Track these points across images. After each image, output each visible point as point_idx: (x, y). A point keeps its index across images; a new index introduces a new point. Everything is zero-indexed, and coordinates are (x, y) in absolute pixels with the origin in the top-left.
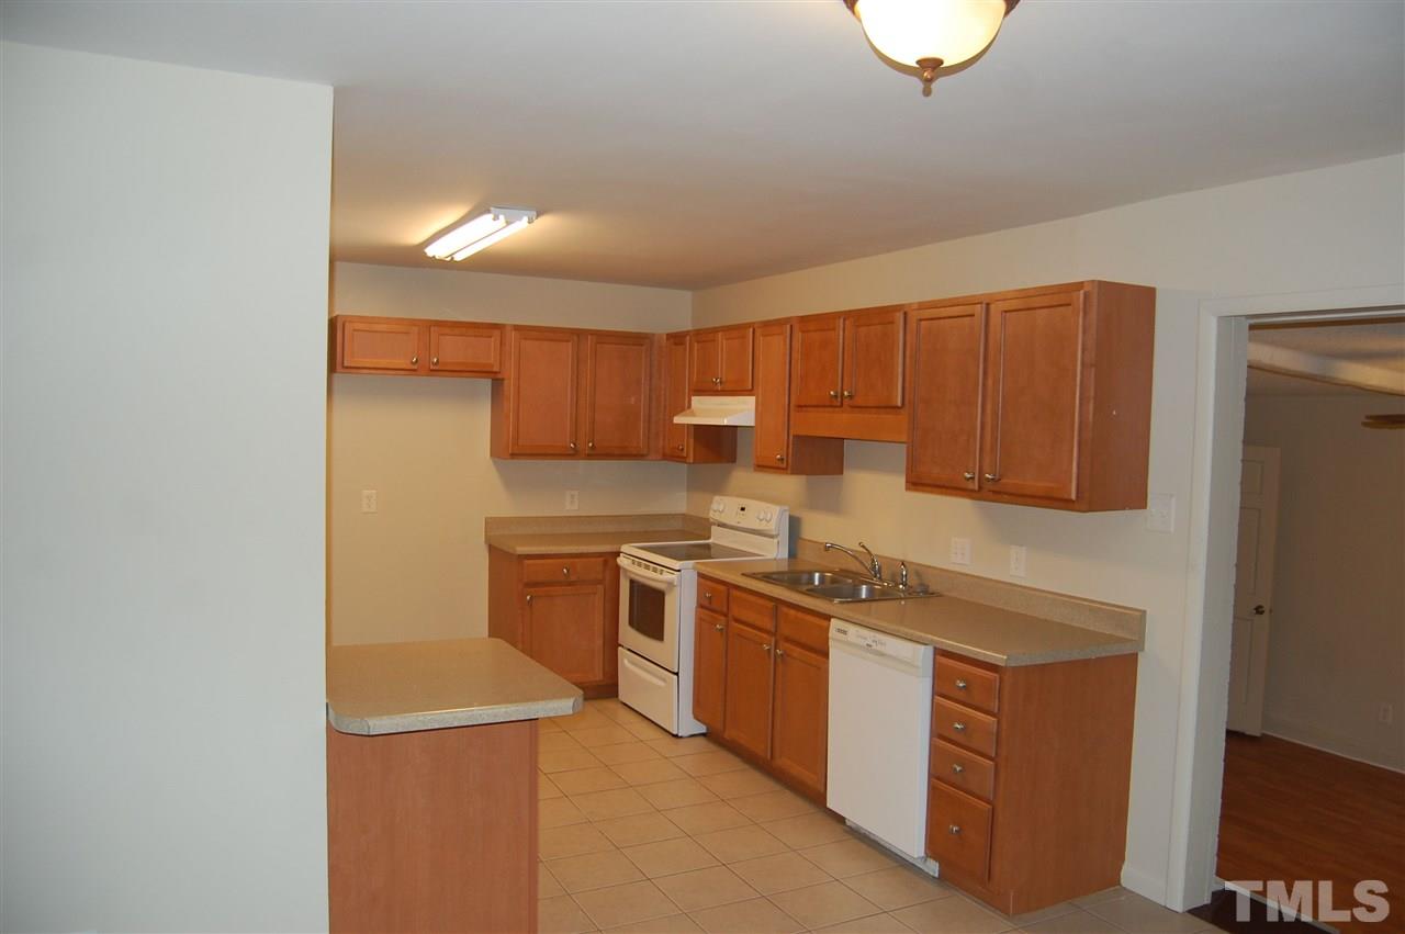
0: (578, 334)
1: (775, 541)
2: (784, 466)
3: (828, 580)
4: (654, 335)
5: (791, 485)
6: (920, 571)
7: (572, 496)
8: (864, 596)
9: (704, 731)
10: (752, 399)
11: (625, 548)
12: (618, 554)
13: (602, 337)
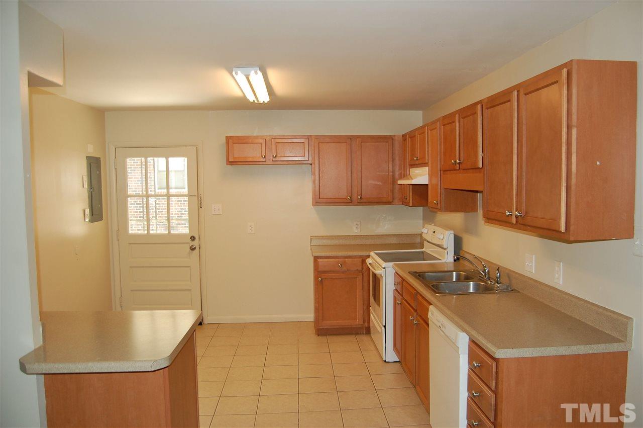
0: (351, 138)
1: (446, 251)
2: (439, 207)
3: (462, 278)
4: (395, 136)
5: (457, 218)
6: (510, 274)
7: (357, 225)
8: (471, 291)
9: (398, 360)
10: (427, 169)
11: (372, 254)
12: (368, 256)
13: (364, 139)
